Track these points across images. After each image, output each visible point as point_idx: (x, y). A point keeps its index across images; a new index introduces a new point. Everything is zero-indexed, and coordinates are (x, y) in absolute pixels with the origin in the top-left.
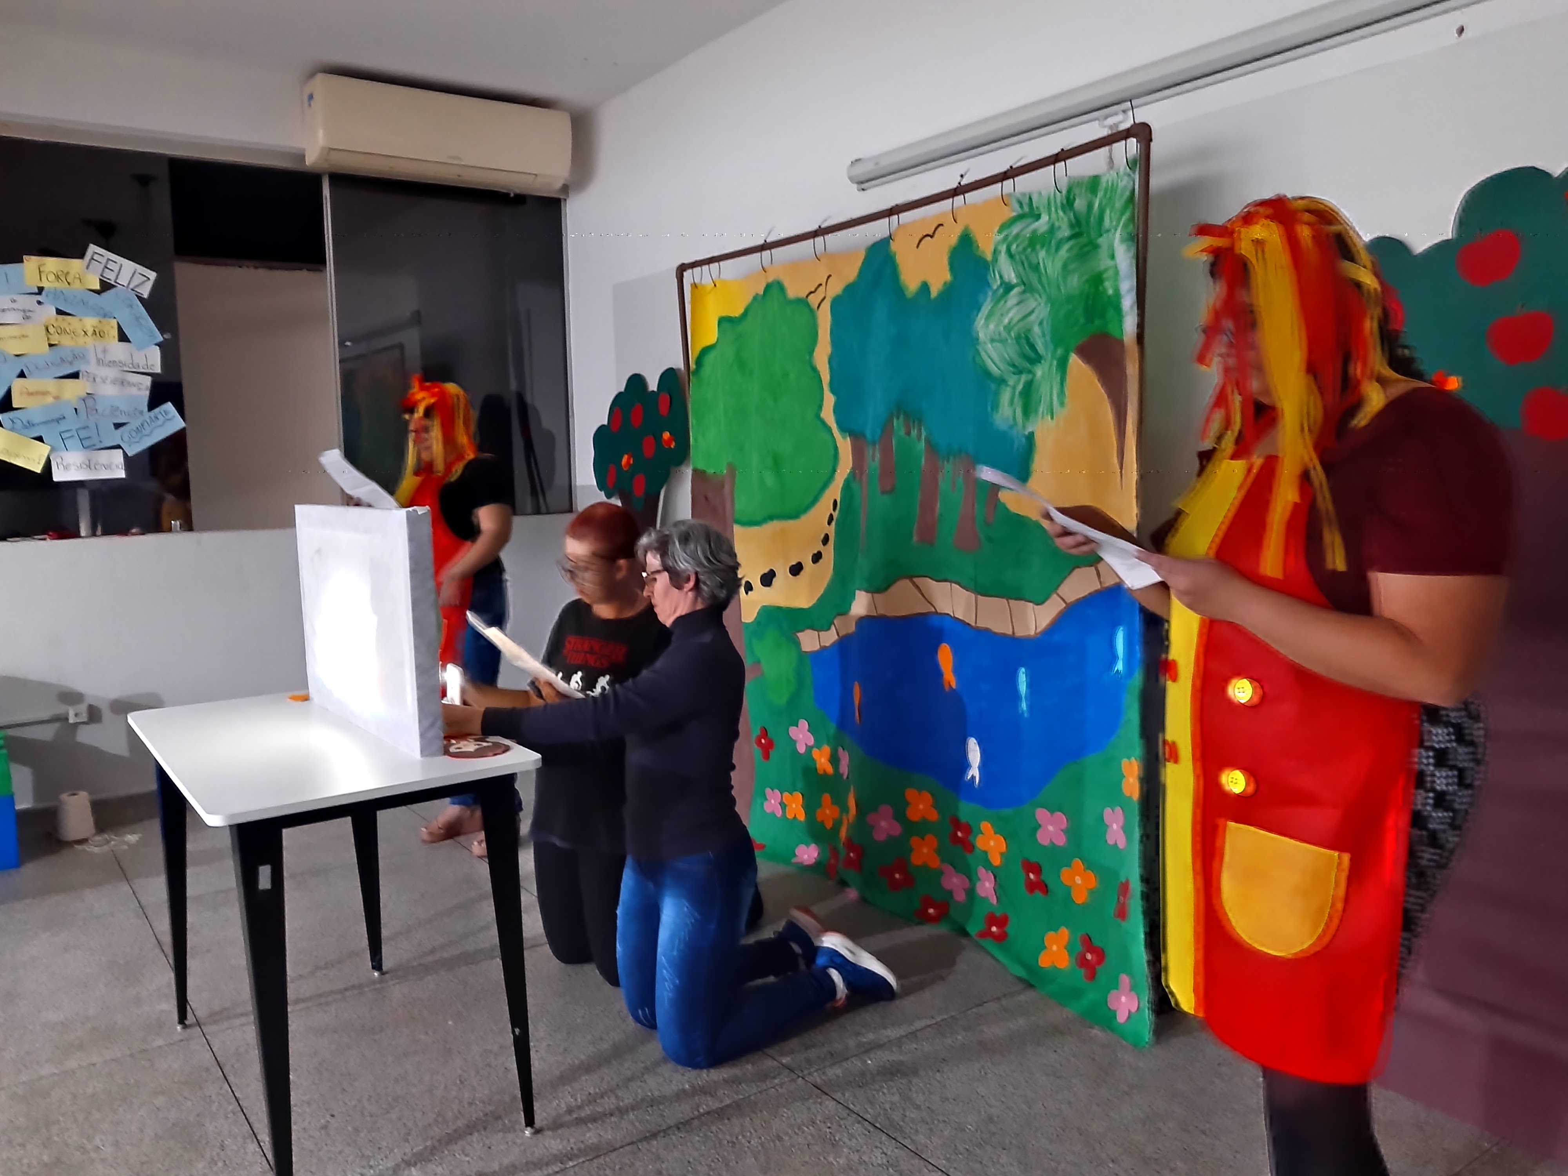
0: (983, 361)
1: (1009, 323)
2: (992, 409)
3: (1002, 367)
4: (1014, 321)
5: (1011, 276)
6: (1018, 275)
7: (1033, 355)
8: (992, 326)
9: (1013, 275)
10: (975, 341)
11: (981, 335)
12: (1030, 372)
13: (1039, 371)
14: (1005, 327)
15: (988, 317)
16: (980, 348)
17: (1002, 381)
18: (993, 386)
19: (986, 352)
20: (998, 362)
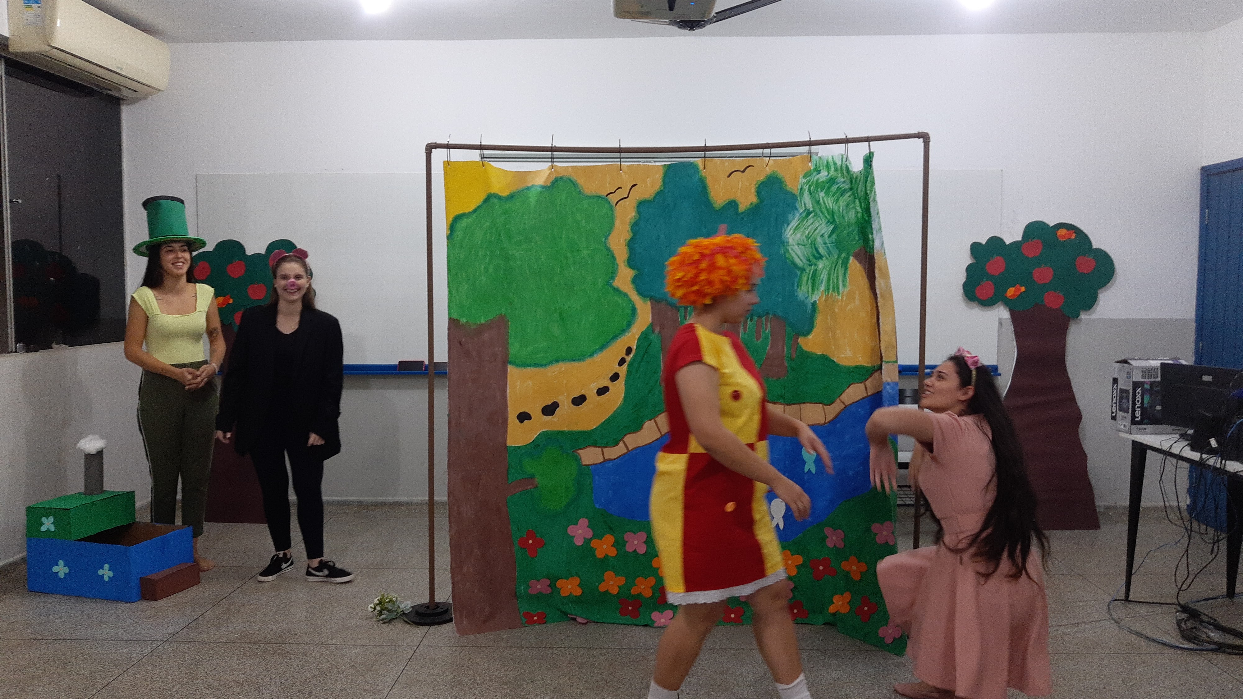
0: (792, 257)
1: (808, 234)
2: (798, 287)
3: (804, 262)
4: (810, 234)
5: (810, 206)
6: (813, 207)
7: (817, 255)
8: (798, 235)
9: (811, 206)
10: (785, 243)
11: (790, 240)
12: (815, 265)
13: (821, 264)
14: (806, 237)
15: (796, 229)
16: (789, 248)
17: (803, 270)
18: (799, 273)
19: (794, 252)
20: (802, 258)
